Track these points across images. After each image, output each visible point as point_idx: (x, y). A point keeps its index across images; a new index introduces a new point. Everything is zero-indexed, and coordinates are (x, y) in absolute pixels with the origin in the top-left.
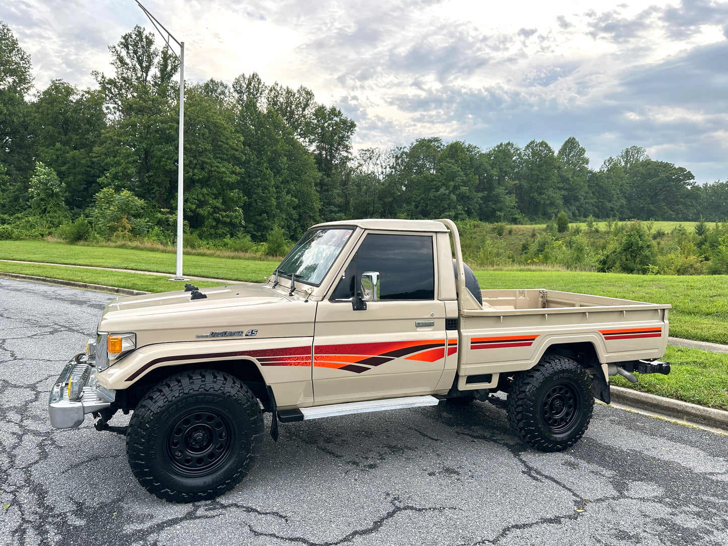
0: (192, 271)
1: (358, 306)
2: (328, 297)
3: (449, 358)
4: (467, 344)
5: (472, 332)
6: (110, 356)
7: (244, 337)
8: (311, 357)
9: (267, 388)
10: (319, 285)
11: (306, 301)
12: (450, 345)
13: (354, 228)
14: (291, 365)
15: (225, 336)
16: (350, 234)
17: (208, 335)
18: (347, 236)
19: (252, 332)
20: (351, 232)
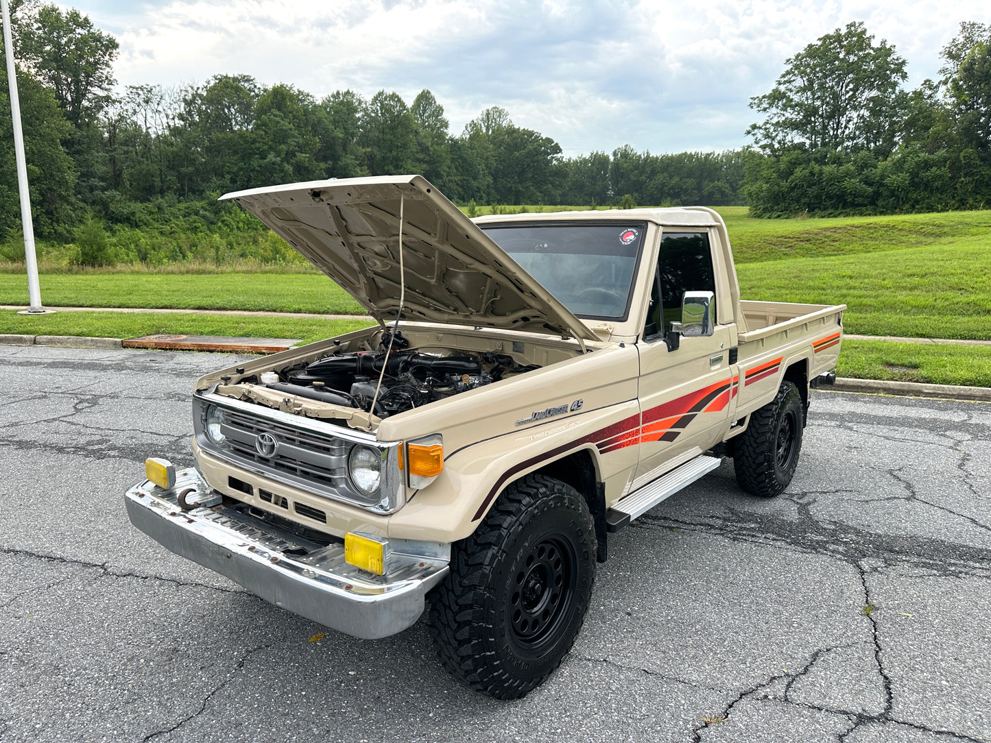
0: (58, 298)
1: (673, 345)
2: (641, 337)
3: (733, 402)
4: (743, 380)
5: (746, 363)
6: (418, 483)
7: (570, 413)
8: (639, 429)
9: (599, 486)
10: (623, 319)
11: (622, 345)
12: (734, 384)
13: (641, 225)
14: (624, 446)
15: (549, 417)
16: (634, 234)
17: (530, 418)
18: (630, 237)
19: (578, 405)
20: (635, 231)
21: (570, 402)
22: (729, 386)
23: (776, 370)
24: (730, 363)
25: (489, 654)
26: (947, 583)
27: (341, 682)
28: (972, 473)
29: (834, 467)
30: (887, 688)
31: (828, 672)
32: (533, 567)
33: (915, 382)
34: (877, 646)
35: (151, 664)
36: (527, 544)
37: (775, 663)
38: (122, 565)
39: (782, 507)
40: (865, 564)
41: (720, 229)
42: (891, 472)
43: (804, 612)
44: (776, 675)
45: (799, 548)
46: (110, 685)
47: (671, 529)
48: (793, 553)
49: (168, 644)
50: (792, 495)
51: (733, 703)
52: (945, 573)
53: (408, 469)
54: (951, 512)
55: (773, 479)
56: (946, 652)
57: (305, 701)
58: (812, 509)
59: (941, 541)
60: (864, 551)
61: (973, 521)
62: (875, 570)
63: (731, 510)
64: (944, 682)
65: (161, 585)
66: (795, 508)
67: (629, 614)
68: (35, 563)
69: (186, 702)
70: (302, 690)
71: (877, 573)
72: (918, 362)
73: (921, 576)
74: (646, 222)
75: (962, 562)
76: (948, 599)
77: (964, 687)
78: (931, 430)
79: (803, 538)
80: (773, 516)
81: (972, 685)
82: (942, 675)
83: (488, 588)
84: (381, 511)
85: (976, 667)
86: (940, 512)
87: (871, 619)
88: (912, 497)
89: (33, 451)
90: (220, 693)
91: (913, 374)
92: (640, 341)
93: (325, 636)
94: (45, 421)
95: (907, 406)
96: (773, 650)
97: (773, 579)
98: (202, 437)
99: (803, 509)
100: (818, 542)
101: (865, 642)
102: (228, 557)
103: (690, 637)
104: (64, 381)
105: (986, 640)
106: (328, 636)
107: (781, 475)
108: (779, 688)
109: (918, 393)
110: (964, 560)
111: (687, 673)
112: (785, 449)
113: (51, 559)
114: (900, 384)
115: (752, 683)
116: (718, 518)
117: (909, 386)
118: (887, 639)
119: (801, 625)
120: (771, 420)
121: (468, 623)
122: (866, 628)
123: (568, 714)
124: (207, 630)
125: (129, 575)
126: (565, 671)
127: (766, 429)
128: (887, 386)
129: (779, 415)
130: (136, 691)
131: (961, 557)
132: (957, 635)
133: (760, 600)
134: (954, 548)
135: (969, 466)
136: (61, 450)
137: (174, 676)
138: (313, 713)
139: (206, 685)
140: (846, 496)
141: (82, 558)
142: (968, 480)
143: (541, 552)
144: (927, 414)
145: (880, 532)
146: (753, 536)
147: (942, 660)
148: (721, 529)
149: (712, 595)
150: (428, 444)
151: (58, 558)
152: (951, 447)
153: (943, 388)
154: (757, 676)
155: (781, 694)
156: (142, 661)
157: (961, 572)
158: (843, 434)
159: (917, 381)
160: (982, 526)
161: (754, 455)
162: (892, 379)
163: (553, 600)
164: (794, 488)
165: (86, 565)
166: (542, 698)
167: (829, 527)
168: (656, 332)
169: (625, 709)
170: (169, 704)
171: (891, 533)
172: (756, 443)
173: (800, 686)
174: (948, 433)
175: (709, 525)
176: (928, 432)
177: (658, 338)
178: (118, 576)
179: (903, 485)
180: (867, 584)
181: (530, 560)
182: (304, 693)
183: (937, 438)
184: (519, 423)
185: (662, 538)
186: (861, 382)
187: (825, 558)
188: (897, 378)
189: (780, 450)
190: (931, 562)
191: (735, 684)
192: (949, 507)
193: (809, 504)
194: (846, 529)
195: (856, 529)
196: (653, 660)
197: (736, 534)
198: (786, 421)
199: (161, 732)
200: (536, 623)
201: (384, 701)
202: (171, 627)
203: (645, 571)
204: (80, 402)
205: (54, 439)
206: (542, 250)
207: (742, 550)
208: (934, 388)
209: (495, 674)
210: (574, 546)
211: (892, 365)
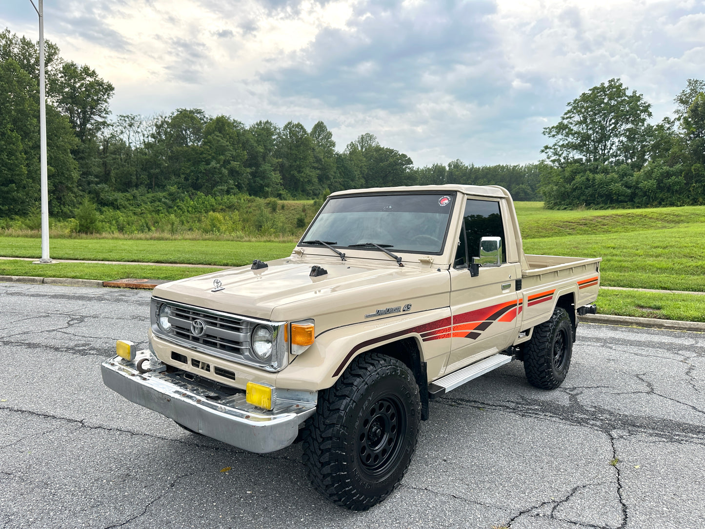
0: (61, 253)
1: (475, 273)
2: (452, 265)
3: (519, 317)
4: (526, 302)
5: (528, 291)
6: (297, 351)
7: (402, 313)
8: (451, 328)
9: (422, 365)
10: (440, 253)
11: (439, 270)
12: (519, 304)
13: (453, 194)
14: (440, 338)
15: (388, 314)
16: (448, 199)
17: (375, 313)
18: (445, 201)
19: (408, 307)
20: (448, 197)
21: (402, 305)
22: (516, 305)
23: (551, 298)
24: (517, 290)
25: (343, 473)
26: (671, 447)
27: (241, 498)
28: (696, 377)
29: (597, 371)
30: (624, 511)
31: (583, 500)
32: (375, 416)
33: (658, 318)
34: (619, 485)
35: (111, 483)
36: (371, 398)
37: (546, 493)
38: (95, 421)
39: (559, 397)
40: (614, 433)
41: (507, 200)
42: (637, 376)
43: (568, 462)
44: (546, 501)
45: (568, 422)
46: (82, 495)
47: (479, 408)
48: (564, 426)
49: (123, 471)
50: (566, 389)
51: (514, 518)
52: (671, 440)
53: (291, 341)
54: (678, 402)
55: (552, 376)
56: (668, 489)
57: (215, 509)
58: (579, 398)
59: (670, 420)
60: (614, 425)
61: (694, 408)
62: (622, 437)
63: (521, 397)
64: (665, 509)
65: (120, 434)
66: (567, 397)
67: (445, 461)
68: (35, 418)
69: (133, 508)
70: (213, 502)
71: (622, 439)
72: (660, 304)
73: (654, 442)
74: (456, 191)
75: (684, 434)
76: (672, 457)
77: (679, 512)
78: (668, 350)
79: (572, 416)
80: (551, 401)
81: (685, 511)
82: (664, 504)
83: (343, 426)
84: (272, 370)
85: (688, 500)
86: (670, 402)
87: (616, 468)
88: (652, 391)
89: (38, 349)
90: (157, 502)
91: (657, 313)
92: (451, 268)
93: (231, 469)
94: (47, 331)
95: (652, 334)
96: (545, 485)
97: (548, 441)
98: (155, 326)
99: (573, 398)
100: (582, 419)
101: (611, 482)
102: (168, 401)
103: (487, 476)
104: (61, 307)
105: (697, 483)
106: (234, 469)
107: (556, 373)
108: (548, 510)
109: (660, 326)
110: (685, 432)
111: (483, 498)
112: (560, 356)
113: (46, 416)
114: (648, 320)
115: (528, 506)
116: (512, 402)
117: (655, 321)
118: (627, 481)
119: (566, 471)
120: (548, 333)
121: (329, 450)
122: (612, 473)
123: (398, 522)
124: (150, 463)
125: (99, 427)
126: (398, 494)
127: (545, 339)
128: (639, 321)
129: (554, 330)
130: (100, 500)
131: (683, 430)
132: (676, 480)
133: (538, 454)
134: (679, 425)
135: (694, 373)
136: (57, 349)
137: (125, 491)
138: (221, 517)
139: (148, 497)
140: (604, 390)
141: (68, 416)
142: (691, 382)
143: (381, 406)
144: (666, 339)
145: (627, 413)
146: (536, 414)
147: (665, 495)
148: (514, 409)
149: (504, 450)
150: (305, 325)
151: (51, 416)
152: (682, 361)
153: (678, 323)
154: (533, 501)
155: (549, 513)
156: (105, 481)
157: (682, 440)
158: (605, 352)
159: (660, 318)
160: (700, 411)
161: (537, 358)
162: (642, 316)
163: (390, 441)
164: (567, 384)
165: (70, 421)
166: (380, 511)
167: (590, 409)
168: (463, 264)
169: (437, 519)
170: (121, 509)
171: (634, 414)
172: (538, 349)
173: (562, 508)
174: (680, 352)
175: (505, 406)
176: (666, 351)
177: (465, 267)
178: (92, 428)
179: (645, 384)
180: (615, 446)
181: (373, 411)
182: (215, 504)
183: (672, 355)
184: (367, 317)
185: (472, 414)
186: (620, 318)
187: (586, 429)
188: (645, 316)
189: (557, 356)
190: (662, 433)
191: (516, 506)
192: (677, 399)
193: (577, 394)
194: (602, 411)
195: (610, 411)
196: (460, 490)
197: (525, 413)
198: (560, 336)
199: (114, 526)
200: (376, 457)
201: (270, 510)
202: (126, 461)
203: (458, 433)
204: (72, 320)
205: (52, 343)
206: (387, 210)
207: (528, 423)
208: (672, 323)
209: (347, 489)
210: (404, 405)
211: (642, 307)
